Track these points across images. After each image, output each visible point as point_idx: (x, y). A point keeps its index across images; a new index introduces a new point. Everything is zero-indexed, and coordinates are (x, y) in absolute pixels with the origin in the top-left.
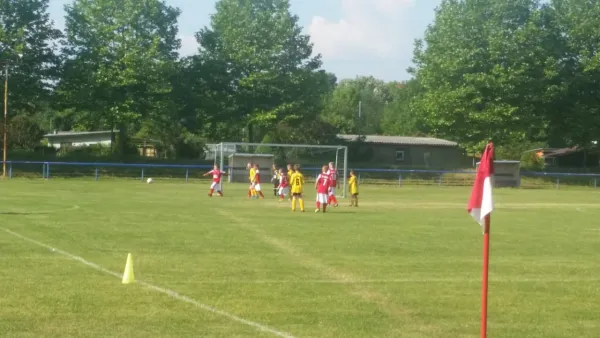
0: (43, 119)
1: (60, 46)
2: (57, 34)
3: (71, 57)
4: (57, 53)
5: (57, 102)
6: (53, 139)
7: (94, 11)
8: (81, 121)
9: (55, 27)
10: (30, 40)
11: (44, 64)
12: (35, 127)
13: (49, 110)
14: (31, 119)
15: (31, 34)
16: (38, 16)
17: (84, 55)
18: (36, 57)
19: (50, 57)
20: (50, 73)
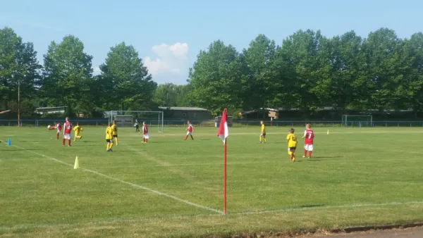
0: (34, 102)
1: (42, 72)
2: (40, 67)
3: (47, 76)
4: (40, 75)
5: (40, 94)
6: (39, 111)
7: (56, 57)
8: (51, 103)
9: (39, 64)
10: (28, 69)
11: (35, 80)
12: (31, 105)
13: (37, 98)
14: (30, 103)
15: (29, 67)
16: (32, 59)
17: (52, 76)
18: (32, 76)
19: (38, 76)
20: (38, 83)
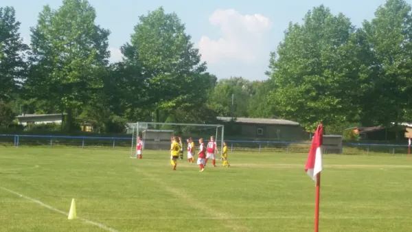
0: (15, 106)
1: (27, 55)
2: (25, 47)
3: (35, 63)
4: (25, 60)
5: (24, 93)
6: (22, 119)
7: (51, 31)
8: (42, 107)
9: (24, 42)
10: (7, 52)
11: (16, 68)
12: (9, 111)
13: (19, 99)
14: (7, 106)
15: (7, 47)
16: (13, 35)
17: (44, 62)
18: (11, 62)
19: (21, 63)
20: (20, 74)
